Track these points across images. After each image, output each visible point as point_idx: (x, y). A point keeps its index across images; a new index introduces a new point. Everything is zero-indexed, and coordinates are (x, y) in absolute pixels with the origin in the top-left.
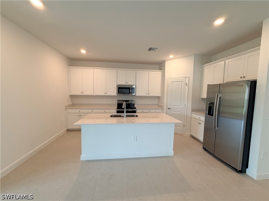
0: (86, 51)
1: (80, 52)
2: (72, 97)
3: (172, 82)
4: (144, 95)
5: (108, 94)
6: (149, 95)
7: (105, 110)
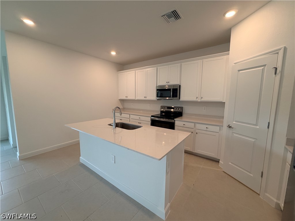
0: (116, 53)
1: (111, 54)
2: (122, 101)
3: (239, 71)
4: (194, 99)
5: (148, 98)
6: (203, 100)
7: (140, 117)
